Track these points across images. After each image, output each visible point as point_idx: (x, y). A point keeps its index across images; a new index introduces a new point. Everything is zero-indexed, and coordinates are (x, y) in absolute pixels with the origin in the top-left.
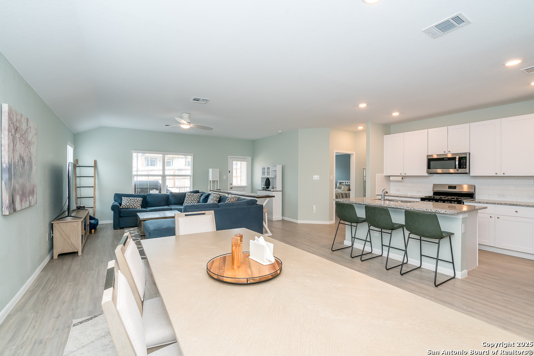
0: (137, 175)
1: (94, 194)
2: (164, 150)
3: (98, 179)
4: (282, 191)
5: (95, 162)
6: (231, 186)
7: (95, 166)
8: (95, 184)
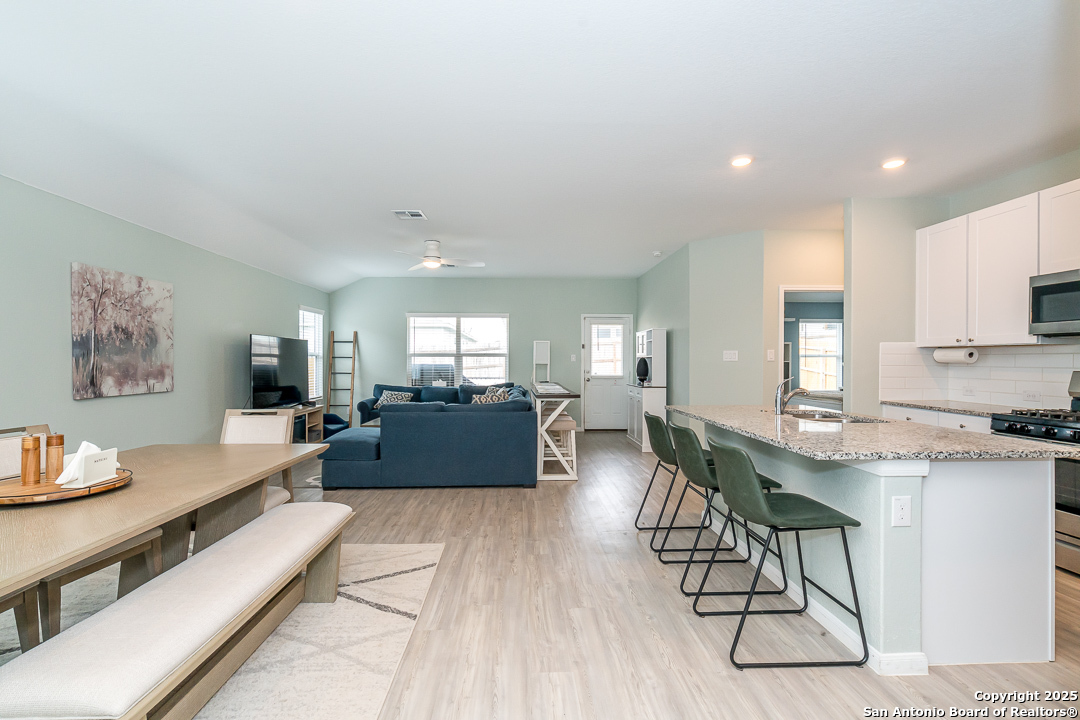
0: (415, 355)
1: (353, 385)
2: (459, 311)
3: (360, 361)
4: (669, 387)
5: (356, 334)
6: (588, 376)
7: (356, 341)
8: (354, 369)
